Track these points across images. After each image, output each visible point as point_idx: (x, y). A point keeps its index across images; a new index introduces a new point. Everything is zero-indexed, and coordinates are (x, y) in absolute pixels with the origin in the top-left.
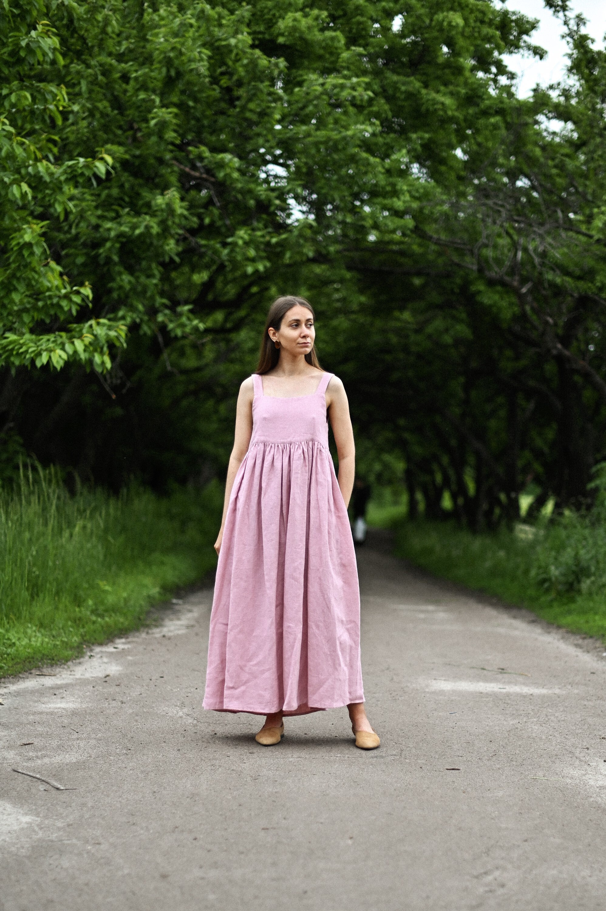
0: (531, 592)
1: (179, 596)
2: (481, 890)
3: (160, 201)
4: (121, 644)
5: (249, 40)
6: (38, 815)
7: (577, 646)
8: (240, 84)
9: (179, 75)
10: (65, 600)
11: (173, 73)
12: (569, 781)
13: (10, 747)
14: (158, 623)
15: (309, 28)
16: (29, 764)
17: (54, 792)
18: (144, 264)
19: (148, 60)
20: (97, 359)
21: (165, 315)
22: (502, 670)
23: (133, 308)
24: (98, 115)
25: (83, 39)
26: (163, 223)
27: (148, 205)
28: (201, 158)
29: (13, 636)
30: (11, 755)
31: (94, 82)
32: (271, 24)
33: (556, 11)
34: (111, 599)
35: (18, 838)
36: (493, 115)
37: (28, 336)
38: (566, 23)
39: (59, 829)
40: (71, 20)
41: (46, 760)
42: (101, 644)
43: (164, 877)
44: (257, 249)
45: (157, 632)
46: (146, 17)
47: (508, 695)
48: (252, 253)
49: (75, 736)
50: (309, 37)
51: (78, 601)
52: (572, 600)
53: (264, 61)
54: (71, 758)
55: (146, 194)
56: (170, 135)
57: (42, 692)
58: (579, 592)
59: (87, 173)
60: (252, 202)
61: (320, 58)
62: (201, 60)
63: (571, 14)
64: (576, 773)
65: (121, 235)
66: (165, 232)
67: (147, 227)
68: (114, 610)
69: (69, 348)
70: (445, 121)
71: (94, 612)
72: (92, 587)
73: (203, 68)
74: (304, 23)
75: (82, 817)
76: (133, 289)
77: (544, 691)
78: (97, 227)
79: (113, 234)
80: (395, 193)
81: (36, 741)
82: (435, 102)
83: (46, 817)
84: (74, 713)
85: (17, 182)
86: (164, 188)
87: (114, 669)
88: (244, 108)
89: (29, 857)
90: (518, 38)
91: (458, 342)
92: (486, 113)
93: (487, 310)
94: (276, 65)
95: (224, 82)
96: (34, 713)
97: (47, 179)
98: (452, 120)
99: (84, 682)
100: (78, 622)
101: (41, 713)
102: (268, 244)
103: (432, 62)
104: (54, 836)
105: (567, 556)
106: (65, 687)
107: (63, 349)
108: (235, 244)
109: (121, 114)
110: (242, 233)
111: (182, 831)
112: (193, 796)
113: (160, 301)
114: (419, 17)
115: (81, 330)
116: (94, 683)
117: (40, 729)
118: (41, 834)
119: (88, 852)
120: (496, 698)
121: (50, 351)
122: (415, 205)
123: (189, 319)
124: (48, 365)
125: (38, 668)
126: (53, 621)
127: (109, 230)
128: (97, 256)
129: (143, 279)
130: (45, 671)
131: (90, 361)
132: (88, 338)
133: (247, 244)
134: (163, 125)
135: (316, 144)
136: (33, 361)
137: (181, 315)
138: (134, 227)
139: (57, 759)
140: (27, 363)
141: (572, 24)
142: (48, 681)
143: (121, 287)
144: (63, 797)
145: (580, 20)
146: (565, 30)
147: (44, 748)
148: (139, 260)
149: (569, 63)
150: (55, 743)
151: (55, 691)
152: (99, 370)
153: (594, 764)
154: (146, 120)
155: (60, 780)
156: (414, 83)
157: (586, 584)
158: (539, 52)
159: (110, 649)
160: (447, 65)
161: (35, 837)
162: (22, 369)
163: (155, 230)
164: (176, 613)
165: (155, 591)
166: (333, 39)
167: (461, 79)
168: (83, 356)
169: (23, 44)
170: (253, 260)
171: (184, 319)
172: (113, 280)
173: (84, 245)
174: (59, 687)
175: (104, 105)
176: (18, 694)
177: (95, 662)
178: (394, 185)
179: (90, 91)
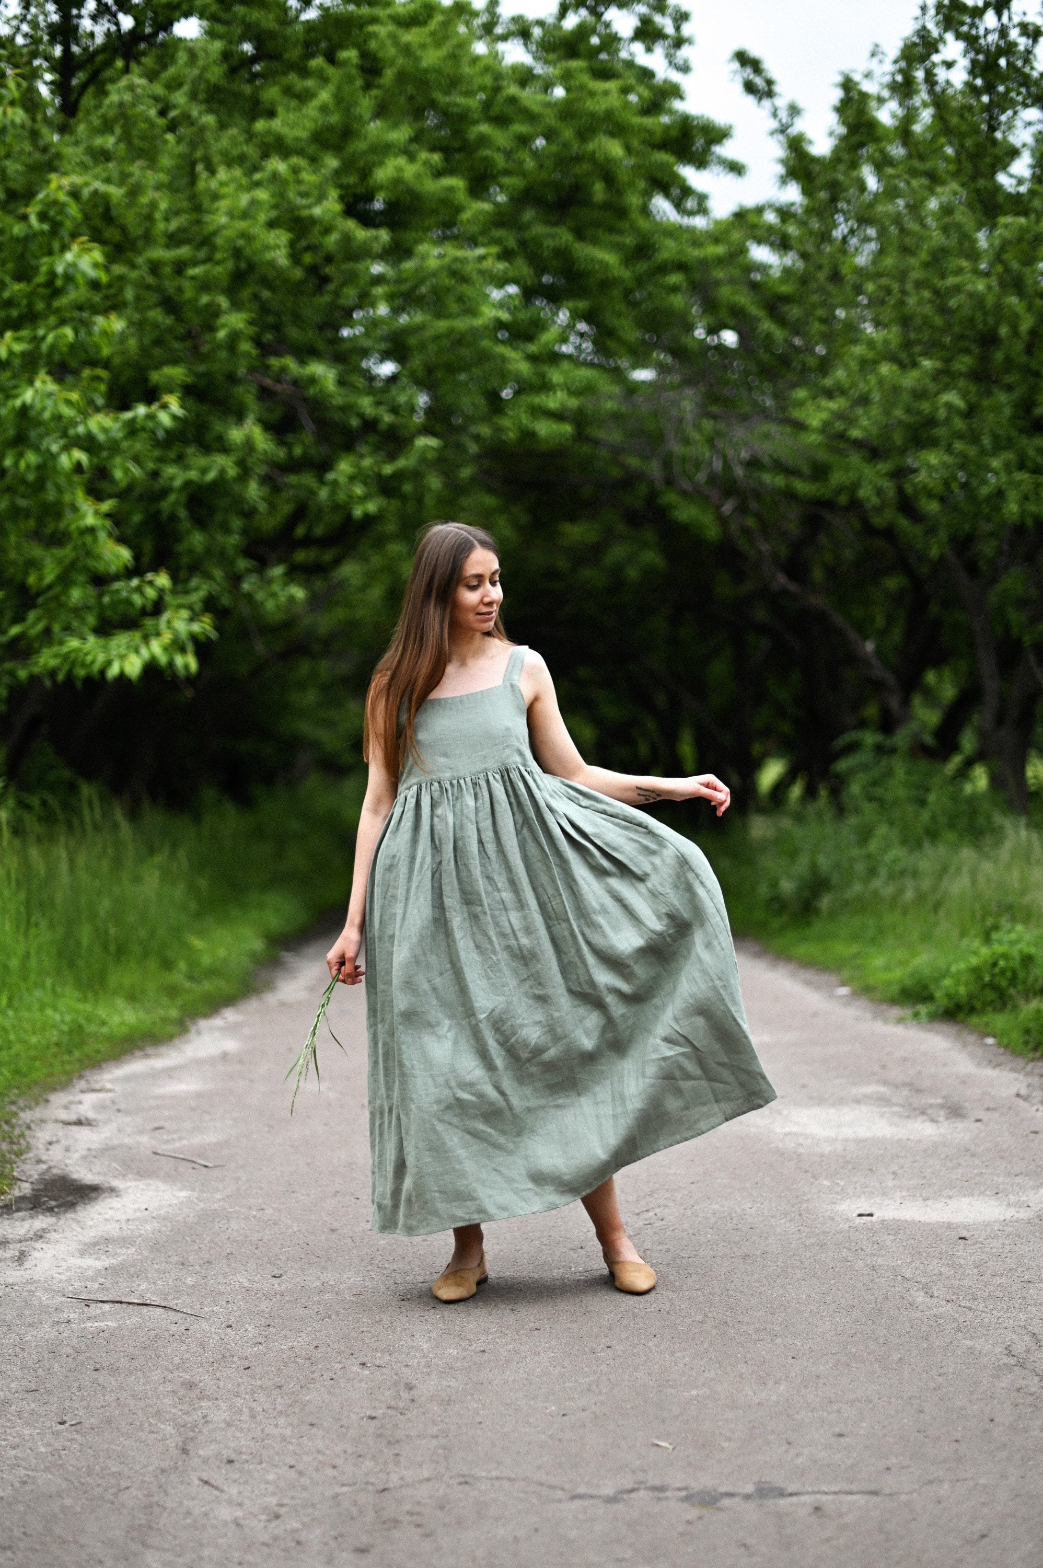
0: (759, 915)
2: (641, 1223)
3: (236, 435)
4: (230, 1015)
5: (337, 207)
6: (193, 1190)
8: (329, 259)
9: (251, 267)
10: (153, 964)
11: (243, 265)
12: (753, 1130)
13: (140, 1132)
14: (269, 986)
15: (418, 176)
16: (164, 1147)
17: (203, 1169)
18: (219, 516)
19: (207, 241)
20: (179, 660)
21: (252, 583)
23: (208, 576)
24: (148, 328)
25: (123, 229)
26: (241, 463)
27: (220, 438)
28: (284, 369)
29: (102, 1012)
30: (144, 1139)
31: (141, 285)
32: (365, 174)
33: (760, 99)
34: (206, 960)
35: (180, 1209)
36: (672, 271)
37: (92, 640)
38: (775, 115)
39: (219, 1200)
40: (108, 208)
41: (185, 1142)
43: (333, 1230)
44: (365, 484)
45: (271, 999)
46: (201, 185)
48: (359, 490)
49: (207, 1117)
50: (418, 188)
51: (167, 965)
52: (809, 923)
53: (361, 234)
54: (210, 1138)
55: (218, 427)
56: (246, 346)
57: (154, 1075)
58: (817, 912)
59: (150, 424)
60: (355, 422)
61: (434, 212)
62: (278, 247)
63: (781, 102)
65: (188, 484)
66: (245, 472)
67: (222, 472)
68: (212, 972)
69: (144, 651)
70: (606, 284)
71: (191, 978)
72: (184, 945)
73: (281, 257)
74: (410, 171)
75: (239, 1189)
76: (208, 551)
78: (155, 474)
79: (178, 483)
80: (545, 387)
81: (166, 1124)
82: (592, 260)
83: (202, 1191)
84: (199, 1095)
85: (66, 448)
86: (240, 417)
87: (231, 1045)
88: (337, 294)
89: (197, 1224)
90: (707, 150)
91: (648, 572)
92: (663, 269)
93: (684, 529)
94: (377, 238)
95: (308, 258)
96: (154, 1098)
97: (101, 437)
98: (616, 281)
99: (198, 1063)
100: (172, 991)
101: (162, 1097)
102: (379, 475)
103: (586, 202)
104: (216, 1206)
106: (180, 1068)
107: (137, 653)
108: (335, 483)
109: (179, 320)
110: (344, 467)
113: (243, 564)
114: (565, 145)
115: (157, 625)
116: (211, 1061)
117: (166, 1113)
118: (202, 1205)
119: (254, 1217)
121: (122, 657)
122: (574, 403)
123: (284, 586)
124: (122, 676)
126: (143, 992)
127: (172, 479)
128: (158, 512)
129: (219, 538)
130: (150, 1050)
131: (171, 664)
132: (167, 637)
133: (352, 479)
134: (234, 337)
135: (437, 338)
136: (103, 672)
137: (270, 582)
138: (204, 471)
139: (196, 1140)
140: (96, 675)
141: (784, 115)
143: (191, 551)
144: (217, 1173)
145: (794, 110)
146: (774, 124)
147: (178, 1131)
148: (212, 511)
149: (780, 170)
150: (188, 1125)
151: (169, 1073)
152: (182, 672)
154: (212, 329)
155: (206, 1159)
156: (564, 236)
157: (825, 902)
158: (736, 168)
159: (217, 1022)
160: (607, 206)
161: (197, 1208)
162: (88, 680)
163: (232, 472)
165: (258, 945)
166: (451, 189)
167: (625, 225)
168: (163, 659)
169: (60, 269)
170: (363, 499)
171: (276, 587)
173: (141, 498)
174: (173, 1069)
175: (157, 315)
176: (127, 1079)
177: (205, 1037)
178: (543, 376)
179: (138, 299)
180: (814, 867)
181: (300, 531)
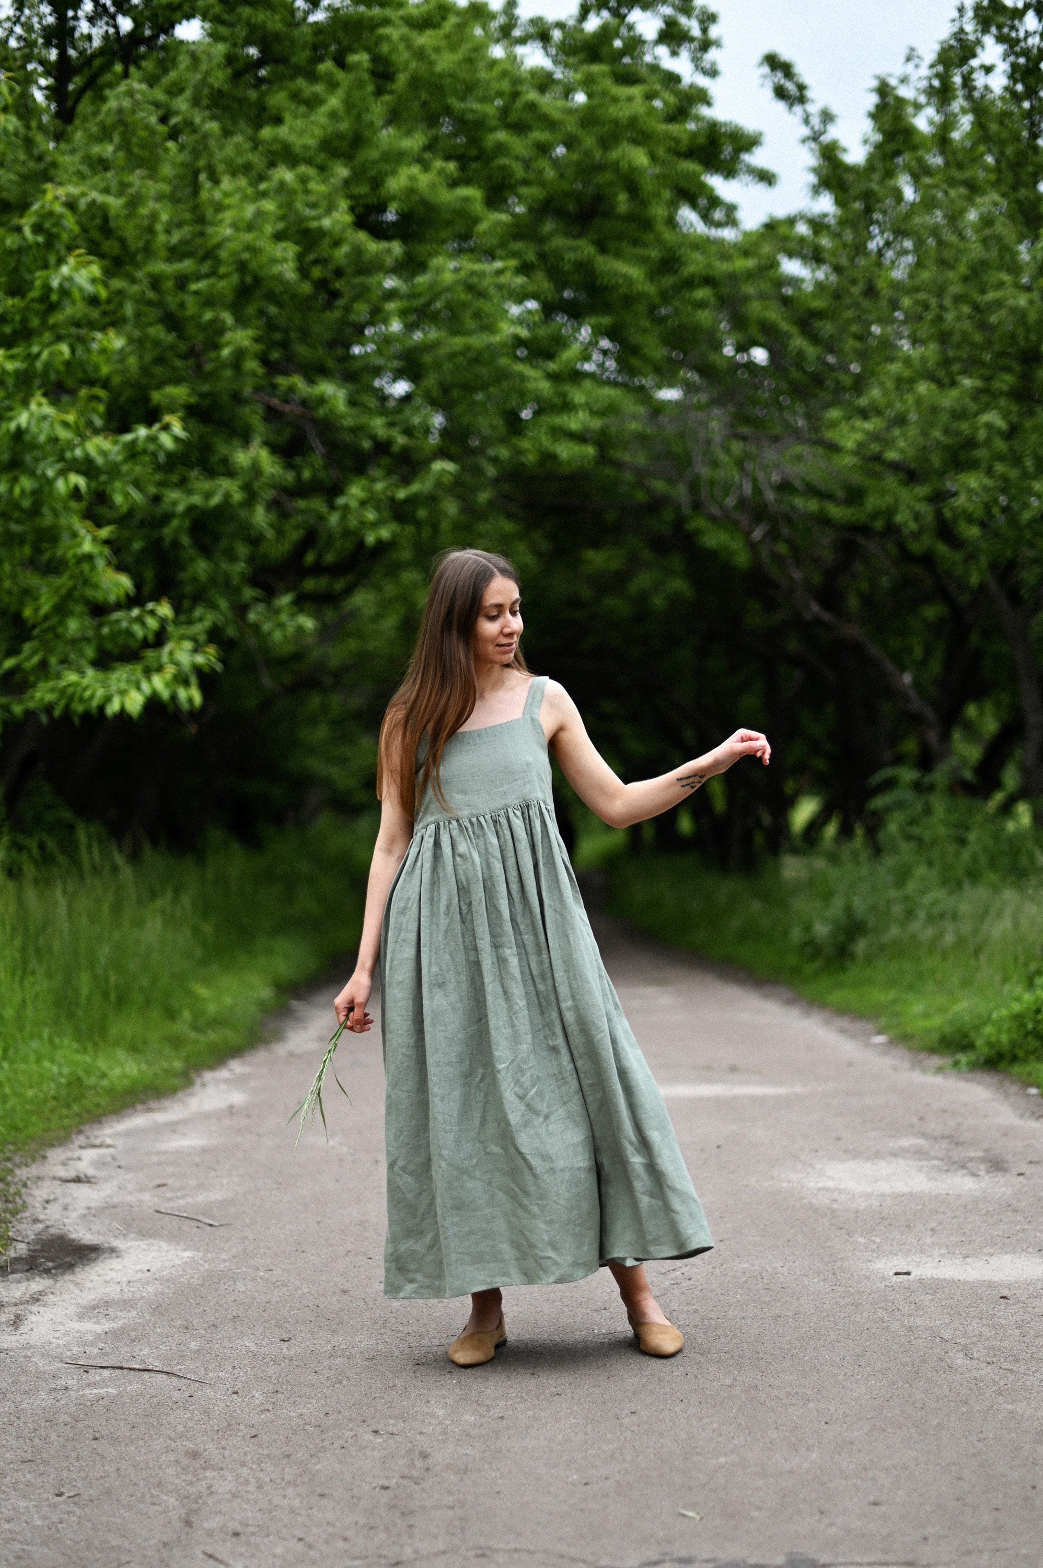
0: (792, 960)
1: (299, 997)
3: (242, 458)
4: (236, 1067)
5: (348, 218)
6: (198, 1250)
7: (843, 1031)
8: (339, 273)
9: (257, 281)
10: (155, 1013)
11: (249, 279)
12: (785, 1185)
13: (142, 1190)
14: (278, 1036)
15: (432, 186)
16: (172, 1204)
17: (209, 1228)
18: (224, 543)
19: (210, 255)
20: (182, 694)
21: (259, 613)
22: (733, 1069)
23: (213, 606)
24: (149, 345)
25: (122, 241)
26: (247, 488)
27: (225, 461)
28: (292, 389)
29: (102, 1064)
30: (147, 1197)
31: (141, 301)
32: (377, 183)
33: (791, 105)
34: (212, 1009)
35: (184, 1270)
36: (699, 286)
37: (90, 672)
38: (807, 121)
39: (225, 1261)
40: (106, 220)
41: (189, 1200)
42: (212, 1068)
43: (345, 1292)
44: (377, 508)
45: (280, 1049)
46: (204, 195)
47: (735, 1099)
48: (371, 515)
49: (213, 1174)
51: (171, 1014)
52: (843, 969)
53: (373, 246)
54: (216, 1195)
55: (223, 449)
56: (251, 365)
57: (158, 1130)
58: (852, 956)
59: (152, 447)
60: (366, 444)
61: (449, 223)
62: (285, 260)
63: (813, 109)
64: (794, 1176)
65: (191, 509)
66: (251, 497)
67: (227, 496)
68: (217, 1022)
69: (145, 686)
70: (629, 300)
71: (196, 1028)
72: (189, 993)
73: (288, 271)
74: (424, 180)
75: (245, 1250)
76: (213, 580)
77: (781, 1091)
78: (157, 499)
79: (181, 508)
80: (567, 407)
81: (170, 1181)
82: (616, 274)
83: (207, 1251)
84: (204, 1151)
85: (63, 473)
86: (246, 441)
87: (238, 1098)
88: (347, 309)
89: (201, 1285)
90: (735, 158)
91: (675, 601)
92: (690, 283)
93: (712, 555)
94: (389, 251)
95: (317, 272)
96: (158, 1153)
97: (100, 461)
98: (641, 296)
99: (206, 1116)
100: (176, 1042)
101: (165, 1153)
102: (392, 500)
103: (609, 213)
104: (222, 1266)
105: (837, 907)
106: (184, 1122)
107: (139, 688)
108: (346, 508)
109: (181, 337)
110: (356, 491)
111: (356, 1254)
112: (361, 1223)
113: (249, 593)
114: (587, 153)
115: (159, 658)
117: (170, 1170)
118: (206, 1266)
119: (262, 1278)
120: (718, 1103)
121: (123, 693)
122: (596, 424)
123: (293, 615)
124: (122, 713)
125: (143, 1102)
126: (145, 1043)
127: (175, 503)
128: (160, 539)
129: (224, 565)
130: (152, 1104)
131: (174, 697)
132: (170, 670)
133: (363, 503)
134: (240, 354)
135: (452, 356)
136: (101, 708)
137: (277, 612)
138: (208, 496)
139: (201, 1198)
140: (94, 711)
141: (816, 121)
142: (160, 1117)
143: (195, 579)
144: (222, 1232)
145: (827, 117)
146: (805, 131)
147: (182, 1188)
148: (217, 537)
149: (812, 179)
150: (192, 1182)
151: (173, 1127)
152: (185, 706)
153: (818, 1166)
154: (217, 346)
155: (210, 1217)
156: (586, 249)
157: (861, 946)
159: (223, 1073)
160: (631, 218)
161: (202, 1269)
162: (87, 715)
163: (237, 497)
164: (300, 1021)
165: (266, 993)
166: (467, 200)
167: (650, 237)
168: (165, 694)
169: (55, 283)
170: (375, 525)
171: (284, 617)
172: (183, 569)
173: (142, 524)
174: (177, 1123)
175: (158, 332)
176: (129, 1133)
177: (211, 1090)
178: (564, 395)
179: (138, 315)
180: (848, 909)
181: (310, 558)
